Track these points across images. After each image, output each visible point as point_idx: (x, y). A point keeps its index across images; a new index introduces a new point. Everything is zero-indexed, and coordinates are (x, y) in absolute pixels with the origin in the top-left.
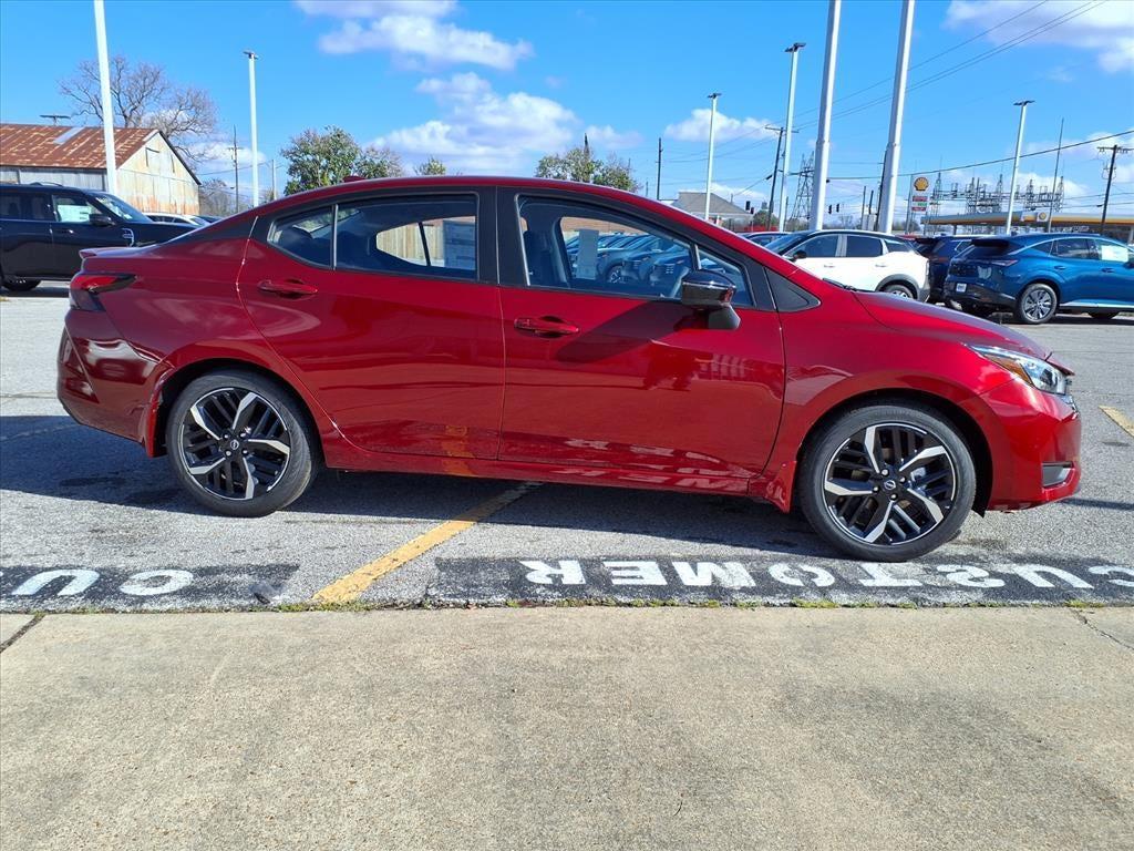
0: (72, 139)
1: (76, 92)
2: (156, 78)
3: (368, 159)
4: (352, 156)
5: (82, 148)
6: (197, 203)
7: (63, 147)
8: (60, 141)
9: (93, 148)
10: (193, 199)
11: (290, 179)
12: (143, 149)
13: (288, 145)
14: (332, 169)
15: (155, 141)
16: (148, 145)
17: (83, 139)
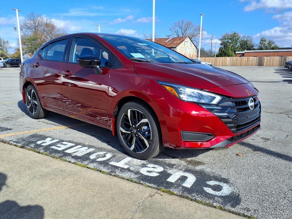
0: (169, 41)
1: (172, 30)
2: (190, 24)
3: (243, 40)
4: (238, 39)
5: (171, 43)
6: (196, 54)
7: (167, 43)
8: (167, 41)
9: (173, 42)
10: (196, 53)
11: (220, 46)
12: (184, 42)
13: (221, 37)
14: (232, 43)
15: (188, 40)
16: (185, 40)
17: (172, 40)
